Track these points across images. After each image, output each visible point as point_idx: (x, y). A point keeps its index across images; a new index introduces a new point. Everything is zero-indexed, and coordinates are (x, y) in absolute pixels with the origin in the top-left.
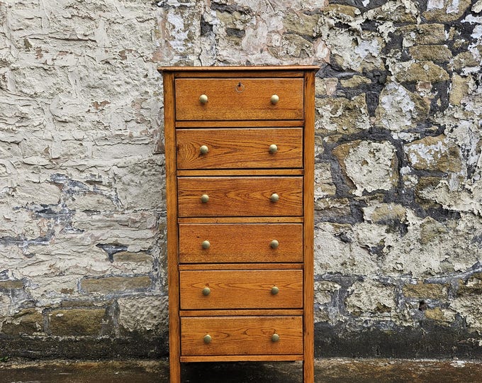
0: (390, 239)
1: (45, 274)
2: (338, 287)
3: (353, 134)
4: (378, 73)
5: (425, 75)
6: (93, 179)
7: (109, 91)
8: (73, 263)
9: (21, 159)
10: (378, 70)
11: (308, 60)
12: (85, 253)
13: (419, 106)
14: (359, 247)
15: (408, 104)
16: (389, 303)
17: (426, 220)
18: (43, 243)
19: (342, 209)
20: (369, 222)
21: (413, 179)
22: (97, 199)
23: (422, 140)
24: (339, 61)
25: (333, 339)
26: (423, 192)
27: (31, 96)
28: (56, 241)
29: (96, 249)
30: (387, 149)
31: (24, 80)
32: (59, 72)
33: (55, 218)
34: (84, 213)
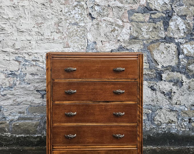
0: (174, 88)
1: (11, 104)
2: (150, 111)
3: (157, 40)
4: (169, 12)
5: (190, 13)
6: (35, 59)
7: (44, 18)
8: (25, 99)
9: (1, 49)
10: (168, 10)
11: (136, 5)
12: (30, 94)
13: (187, 27)
14: (160, 93)
15: (182, 26)
16: (175, 119)
17: (191, 80)
18: (11, 89)
19: (152, 74)
20: (165, 81)
21: (185, 61)
22: (37, 68)
23: (189, 43)
24: (151, 6)
25: (148, 136)
26: (190, 67)
27: (7, 19)
28: (17, 88)
29: (36, 92)
30: (173, 46)
31: (4, 12)
32: (21, 8)
33: (17, 78)
34: (30, 75)
